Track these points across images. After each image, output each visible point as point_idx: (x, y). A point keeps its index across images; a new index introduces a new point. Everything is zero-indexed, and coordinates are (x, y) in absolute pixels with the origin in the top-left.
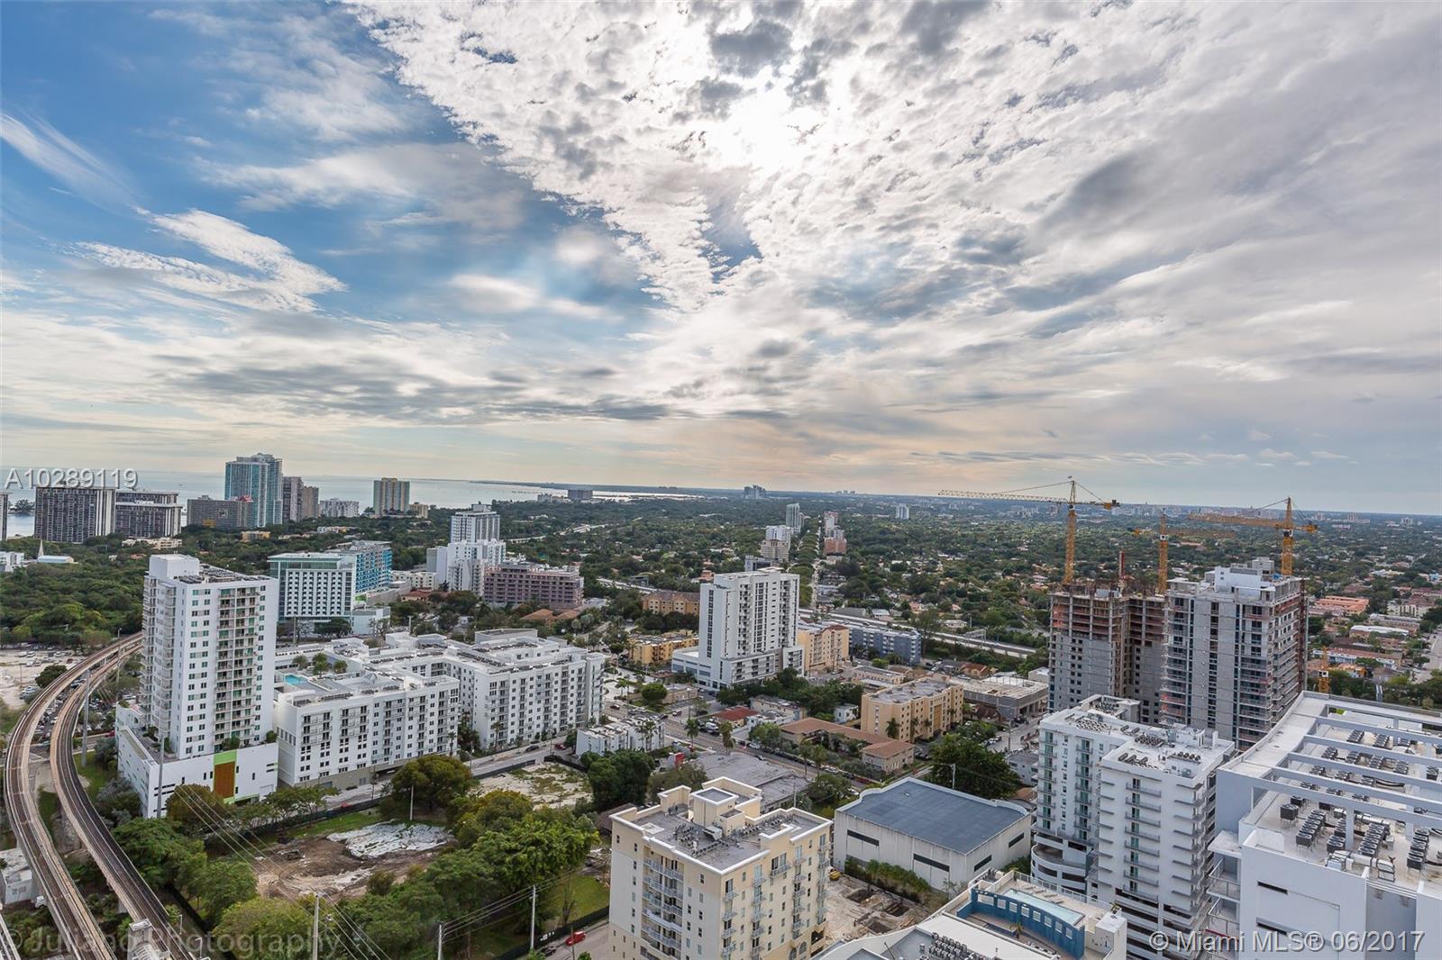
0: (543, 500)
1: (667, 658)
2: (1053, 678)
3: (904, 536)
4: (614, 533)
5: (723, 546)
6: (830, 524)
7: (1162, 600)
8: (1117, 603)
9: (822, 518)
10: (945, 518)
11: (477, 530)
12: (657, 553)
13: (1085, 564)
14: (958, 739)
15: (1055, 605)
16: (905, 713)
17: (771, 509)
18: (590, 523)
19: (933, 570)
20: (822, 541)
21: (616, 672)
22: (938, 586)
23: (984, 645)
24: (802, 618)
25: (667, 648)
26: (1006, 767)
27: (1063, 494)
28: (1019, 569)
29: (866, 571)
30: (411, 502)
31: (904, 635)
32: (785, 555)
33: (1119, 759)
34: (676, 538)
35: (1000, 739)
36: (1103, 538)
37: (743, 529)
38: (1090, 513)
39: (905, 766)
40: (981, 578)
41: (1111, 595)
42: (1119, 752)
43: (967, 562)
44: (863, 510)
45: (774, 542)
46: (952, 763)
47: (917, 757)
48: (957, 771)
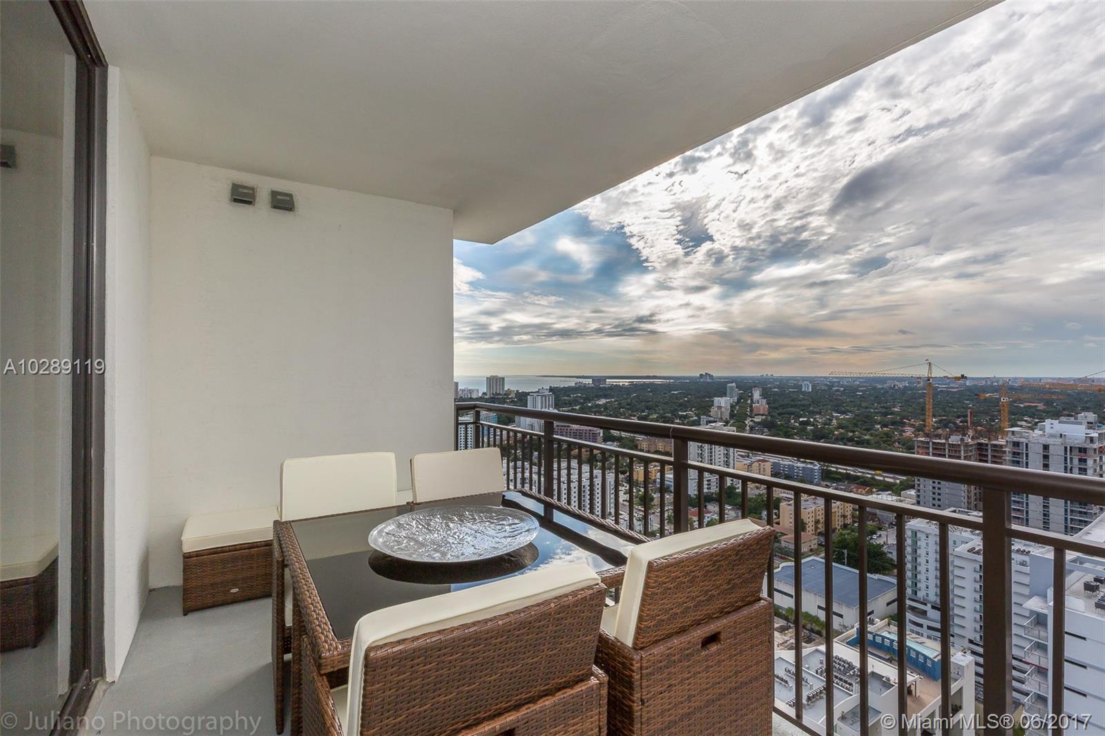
0: (578, 385)
1: (653, 478)
2: (918, 496)
3: (808, 403)
4: (620, 404)
5: (686, 411)
6: (757, 395)
7: (1003, 443)
8: (967, 445)
9: (751, 392)
10: (838, 390)
11: (542, 403)
12: (646, 415)
13: (945, 420)
14: (848, 534)
15: (918, 447)
16: (810, 515)
17: (720, 388)
18: (605, 398)
19: (829, 424)
20: (751, 406)
21: (623, 486)
22: (834, 435)
23: (868, 473)
24: (739, 455)
25: (654, 472)
26: (884, 554)
27: (923, 372)
28: (893, 423)
29: (782, 425)
30: (506, 389)
31: (809, 466)
32: (727, 415)
33: (968, 551)
34: (657, 406)
35: (880, 535)
36: (959, 402)
37: (699, 400)
38: (948, 384)
39: (811, 550)
40: (865, 430)
41: (962, 440)
42: (969, 546)
43: (854, 419)
44: (778, 387)
45: (720, 407)
46: (845, 549)
47: (819, 545)
48: (848, 554)
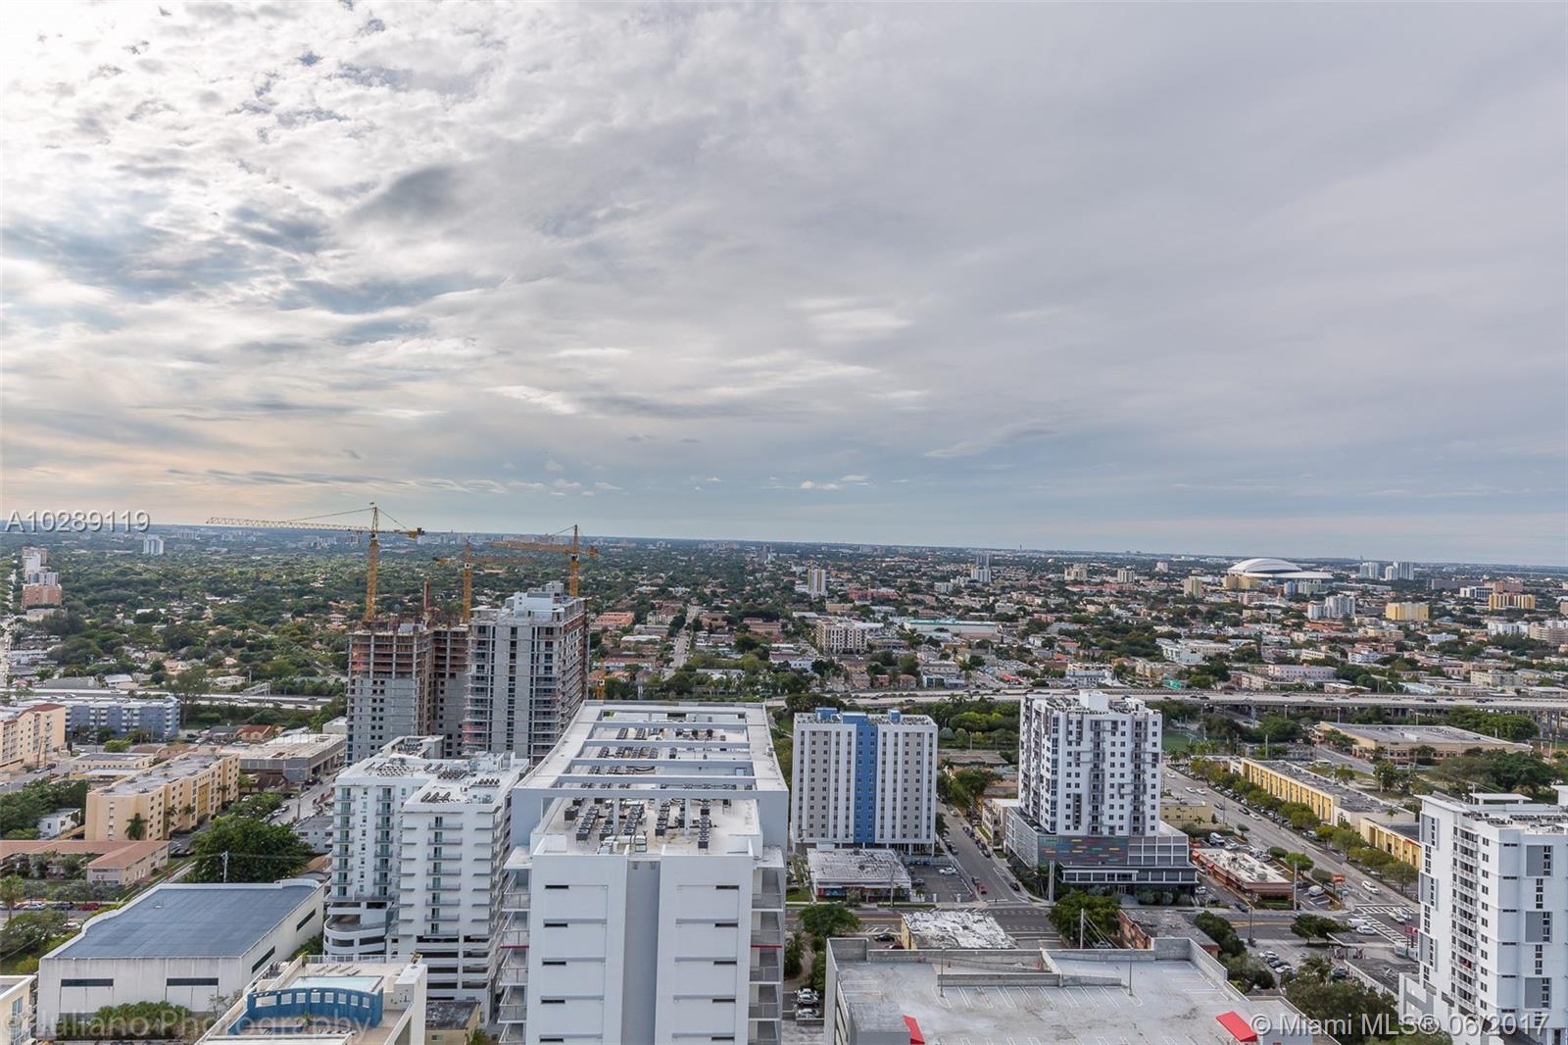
2: (351, 727)
3: (156, 577)
6: (33, 563)
7: (466, 629)
8: (421, 636)
9: (18, 557)
10: (217, 552)
13: (389, 598)
14: (232, 820)
15: (354, 646)
16: (155, 803)
19: (198, 618)
20: (18, 589)
22: (206, 637)
23: (268, 701)
26: (294, 839)
27: (364, 522)
28: (313, 608)
29: (94, 626)
31: (155, 704)
33: (422, 801)
35: (287, 808)
36: (408, 569)
38: (394, 542)
39: (155, 872)
40: (265, 623)
41: (415, 629)
42: (421, 793)
43: (245, 604)
44: (90, 545)
46: (224, 851)
47: (173, 856)
48: (230, 858)
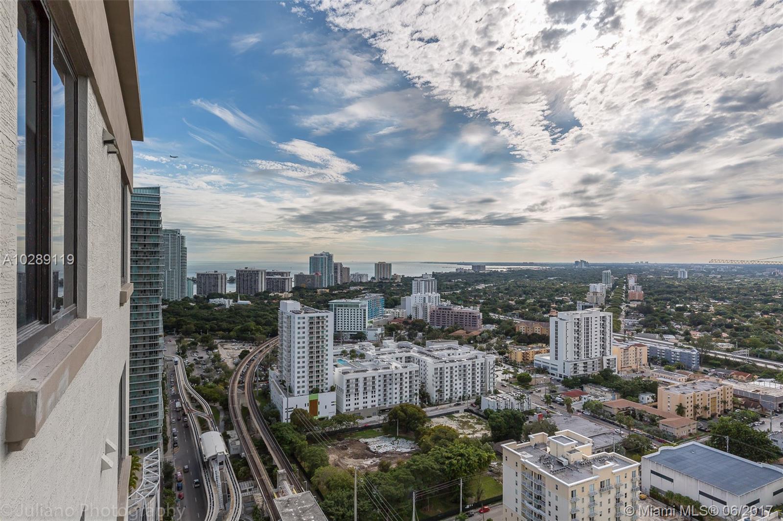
0: (459, 271)
1: (531, 359)
3: (684, 290)
4: (498, 289)
5: (563, 296)
6: (632, 282)
9: (626, 279)
10: (715, 277)
11: (425, 288)
12: (523, 300)
14: (730, 420)
16: (689, 401)
17: (595, 274)
18: (485, 284)
19: (706, 311)
20: (626, 292)
21: (502, 366)
22: (711, 321)
23: (748, 360)
24: (615, 339)
25: (531, 354)
26: (769, 442)
28: (775, 310)
29: (657, 311)
30: (393, 274)
31: (687, 351)
32: (602, 301)
34: (534, 291)
35: (763, 423)
37: (574, 286)
39: (691, 435)
40: (744, 316)
43: (732, 305)
44: (654, 273)
45: (595, 293)
46: (726, 435)
47: (699, 429)
48: (730, 441)
